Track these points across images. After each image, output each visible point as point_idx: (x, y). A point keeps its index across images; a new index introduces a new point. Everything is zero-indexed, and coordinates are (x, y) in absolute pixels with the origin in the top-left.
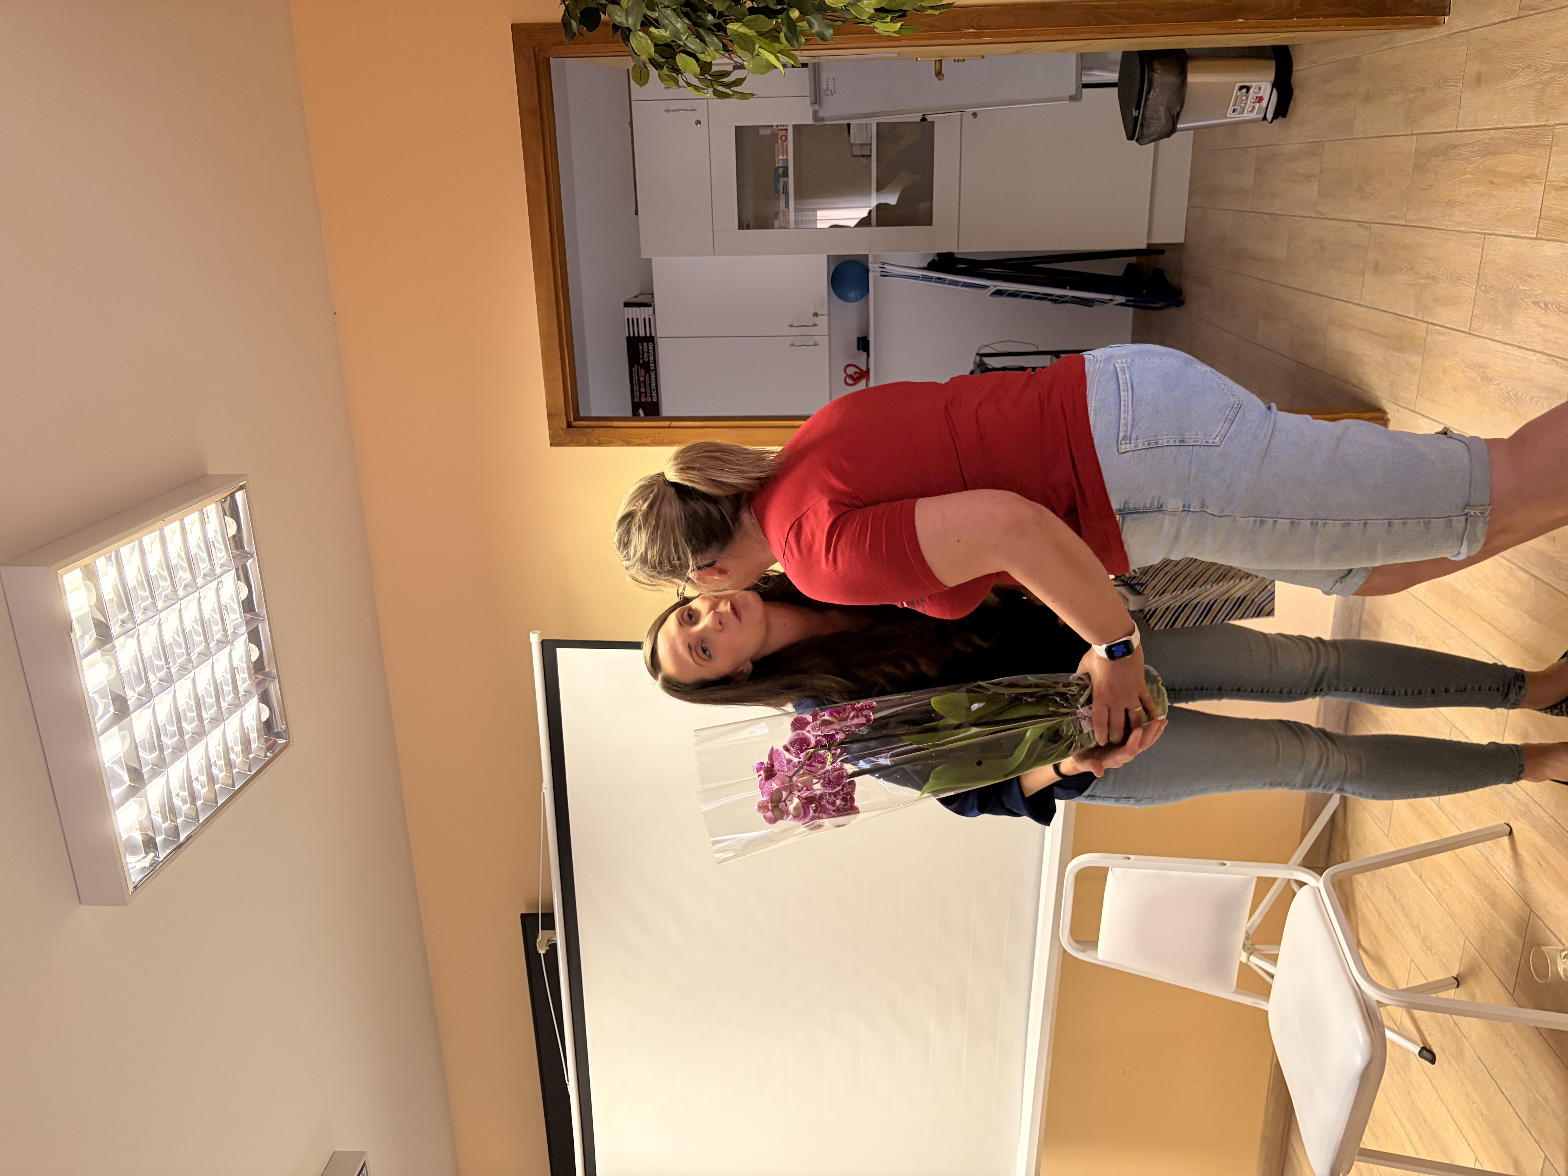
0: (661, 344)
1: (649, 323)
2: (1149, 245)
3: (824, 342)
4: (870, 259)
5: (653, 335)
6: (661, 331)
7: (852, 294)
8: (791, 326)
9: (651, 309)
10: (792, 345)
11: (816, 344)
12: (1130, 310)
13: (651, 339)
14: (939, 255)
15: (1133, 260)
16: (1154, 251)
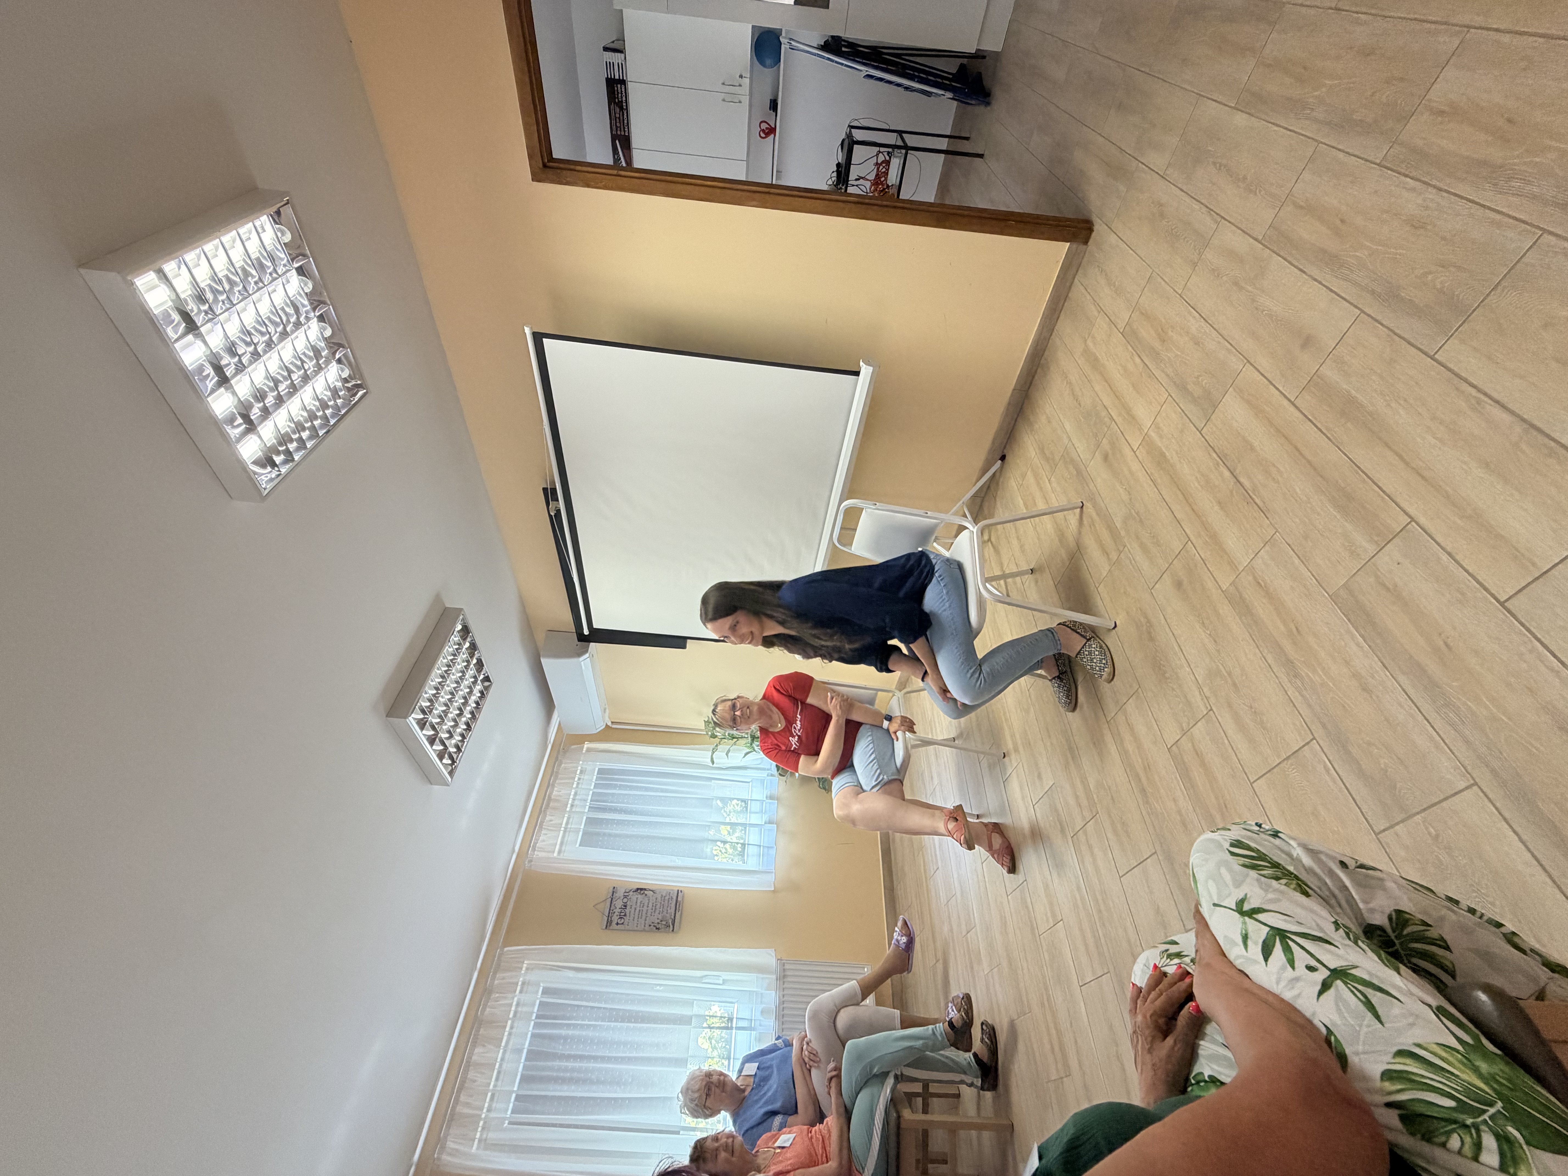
0: (630, 86)
1: (622, 67)
2: (978, 50)
3: (746, 100)
4: (783, 34)
5: (625, 78)
6: (631, 76)
7: (768, 62)
8: (723, 84)
9: (623, 55)
10: (724, 100)
11: (740, 102)
12: (955, 103)
13: (623, 82)
14: (833, 37)
15: (965, 61)
16: (980, 55)
